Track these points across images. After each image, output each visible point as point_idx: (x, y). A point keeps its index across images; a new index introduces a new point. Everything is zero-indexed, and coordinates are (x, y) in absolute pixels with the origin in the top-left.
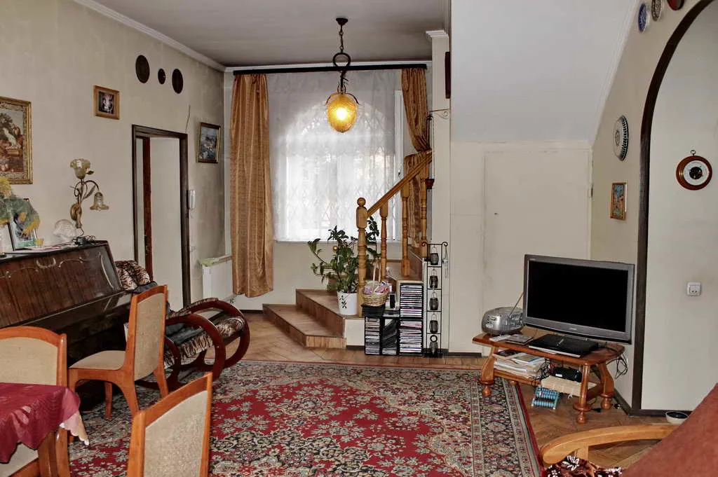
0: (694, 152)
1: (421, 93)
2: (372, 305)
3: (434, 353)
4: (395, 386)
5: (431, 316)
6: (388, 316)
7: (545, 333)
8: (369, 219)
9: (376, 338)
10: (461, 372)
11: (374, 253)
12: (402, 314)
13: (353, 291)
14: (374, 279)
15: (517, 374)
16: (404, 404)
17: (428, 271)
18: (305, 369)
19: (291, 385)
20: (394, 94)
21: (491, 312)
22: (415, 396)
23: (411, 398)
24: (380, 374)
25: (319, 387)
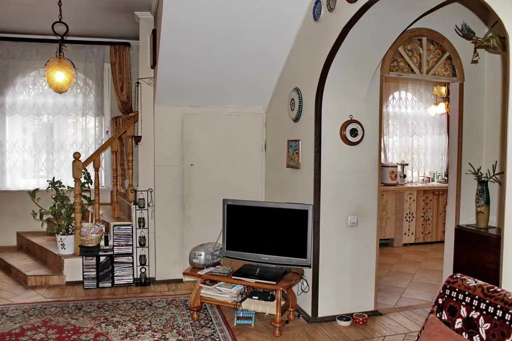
0: (351, 117)
1: (126, 66)
2: (88, 245)
3: (144, 282)
4: (115, 319)
5: (140, 251)
6: (103, 254)
7: (242, 263)
8: (83, 171)
9: (93, 274)
10: (170, 298)
11: (89, 199)
12: (116, 251)
13: (70, 233)
14: (90, 221)
15: (221, 299)
16: (126, 338)
17: (136, 214)
18: (28, 310)
19: (14, 332)
20: (103, 66)
21: (196, 249)
22: (134, 327)
23: (131, 330)
24: (99, 308)
25: (43, 329)
